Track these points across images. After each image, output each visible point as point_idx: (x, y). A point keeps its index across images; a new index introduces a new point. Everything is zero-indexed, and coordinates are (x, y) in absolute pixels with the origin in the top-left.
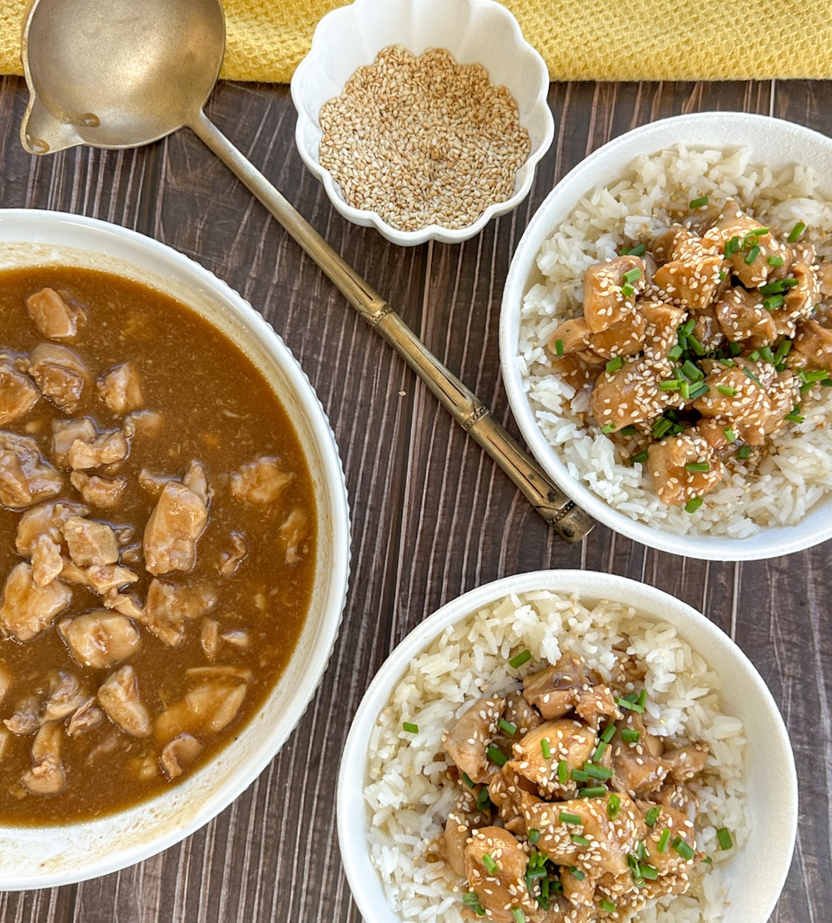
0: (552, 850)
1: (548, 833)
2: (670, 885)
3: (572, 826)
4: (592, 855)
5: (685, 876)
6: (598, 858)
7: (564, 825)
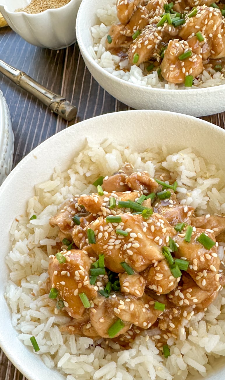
0: (105, 247)
1: (99, 231)
3: (115, 224)
4: (132, 243)
6: (137, 245)
7: (110, 225)
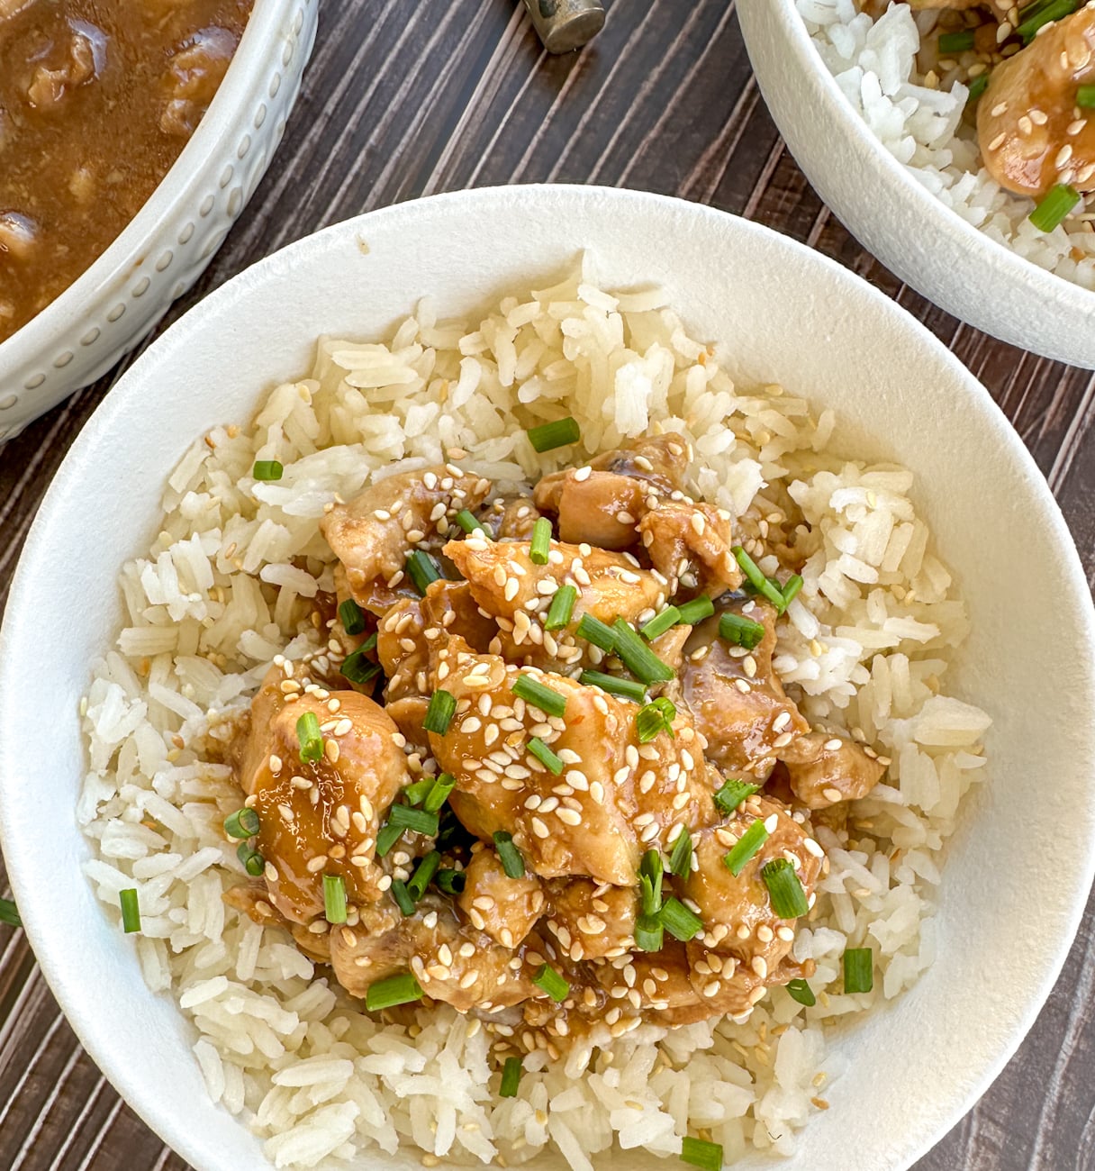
0: (471, 765)
1: (473, 711)
2: (717, 977)
3: (537, 715)
4: (561, 804)
5: (761, 967)
6: (572, 816)
7: (520, 706)
